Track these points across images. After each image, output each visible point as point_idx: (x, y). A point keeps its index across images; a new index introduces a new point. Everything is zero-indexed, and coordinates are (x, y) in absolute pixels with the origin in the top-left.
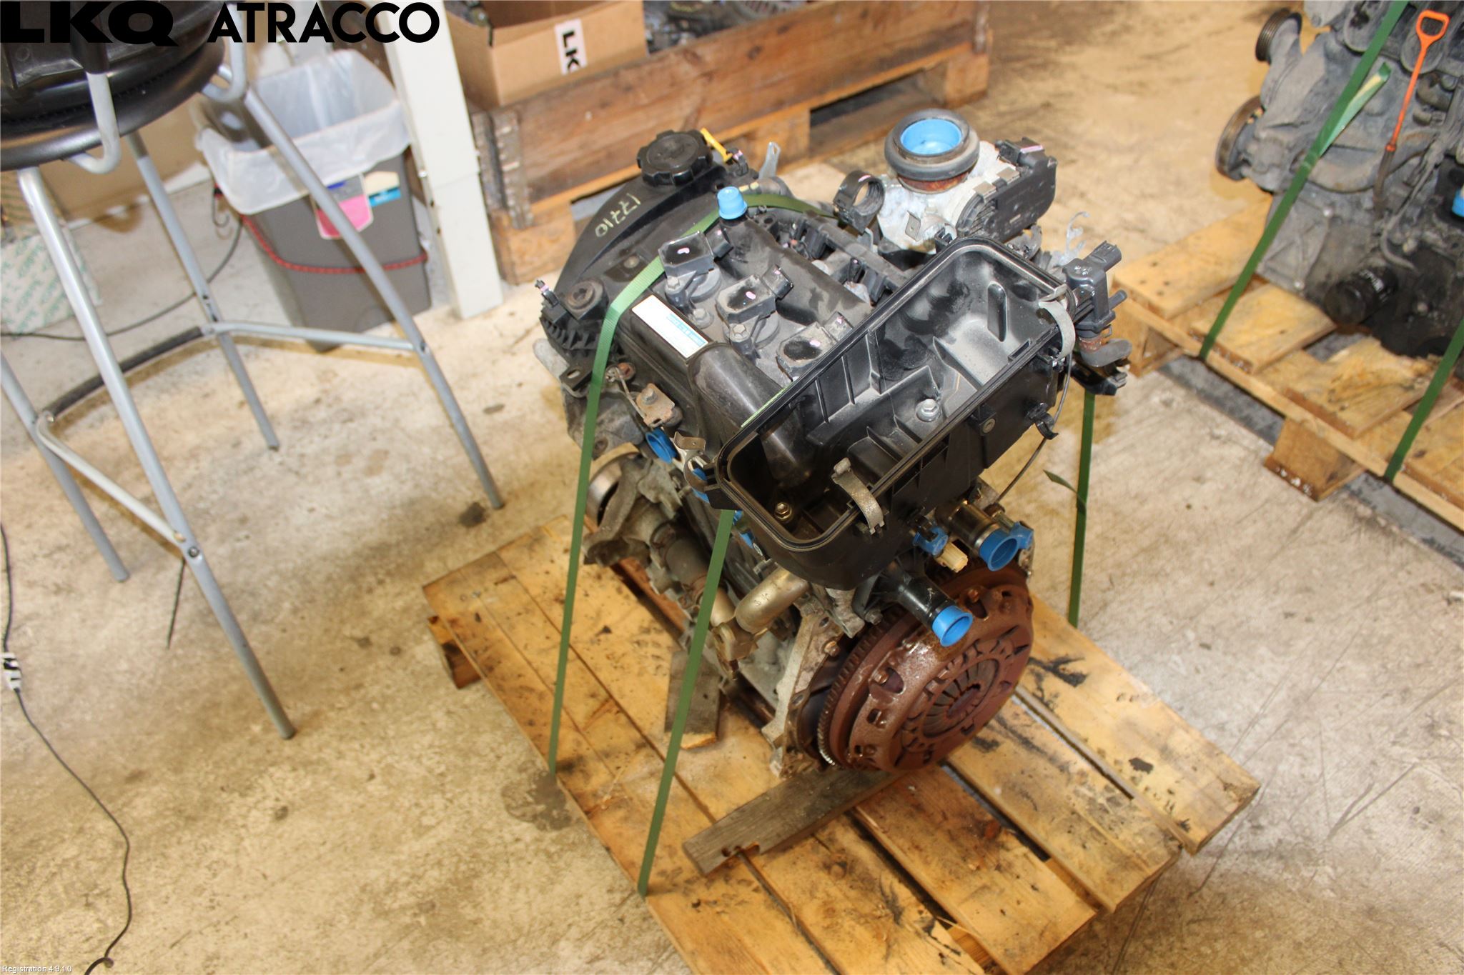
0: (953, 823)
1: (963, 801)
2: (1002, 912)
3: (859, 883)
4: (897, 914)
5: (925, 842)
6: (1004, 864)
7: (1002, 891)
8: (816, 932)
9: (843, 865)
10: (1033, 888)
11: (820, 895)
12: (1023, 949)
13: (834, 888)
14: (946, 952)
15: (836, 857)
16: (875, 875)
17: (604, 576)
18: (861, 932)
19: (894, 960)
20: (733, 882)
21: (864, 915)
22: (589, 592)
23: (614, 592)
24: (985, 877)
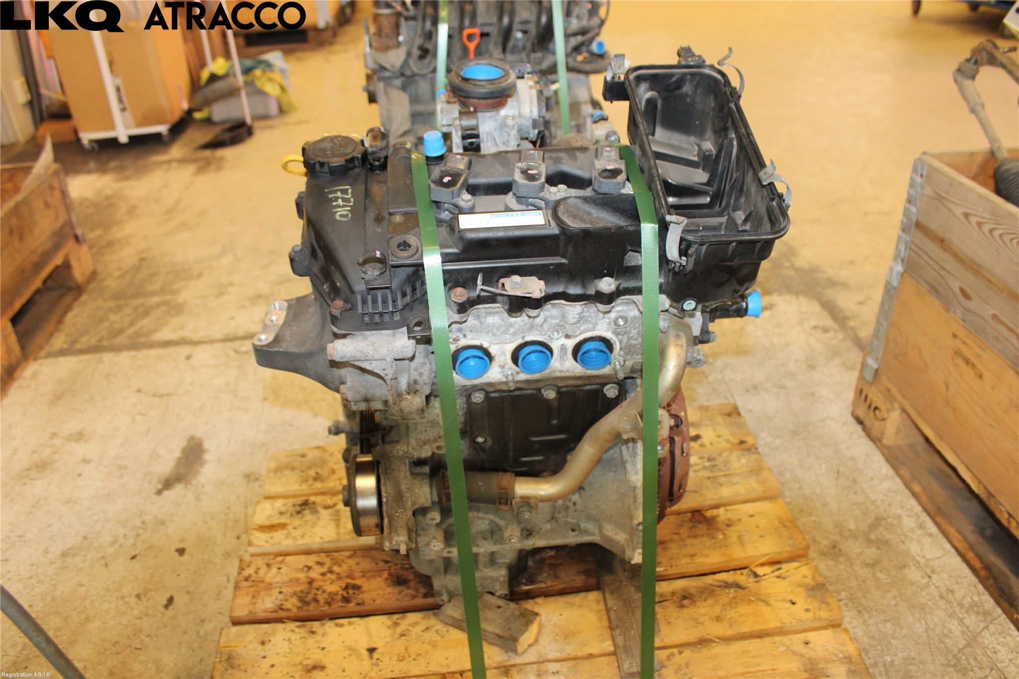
0: (684, 532)
2: (761, 536)
3: (704, 595)
4: (738, 586)
5: (690, 550)
6: (727, 522)
7: (746, 530)
8: (730, 632)
9: (684, 597)
10: (752, 516)
11: (703, 619)
12: (790, 538)
13: (700, 610)
14: (777, 573)
15: (677, 598)
16: (702, 585)
17: (314, 629)
18: (743, 609)
19: (772, 601)
20: (666, 663)
21: (730, 604)
22: (322, 646)
23: (338, 629)
24: (732, 534)
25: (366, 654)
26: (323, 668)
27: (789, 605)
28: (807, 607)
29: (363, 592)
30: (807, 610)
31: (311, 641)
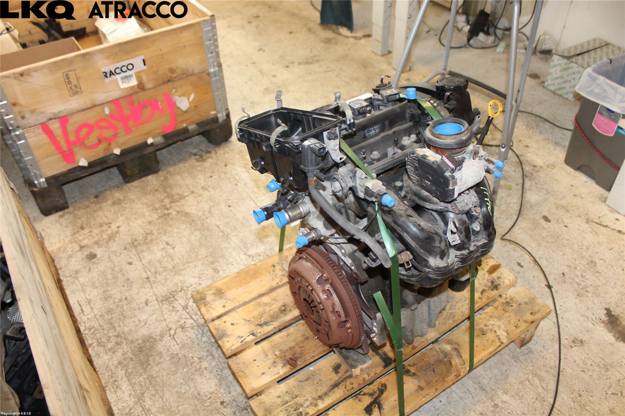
0: (297, 348)
1: (308, 355)
2: (255, 360)
3: (275, 314)
4: (261, 325)
5: (291, 338)
6: (276, 364)
7: (264, 361)
8: (259, 300)
9: (284, 310)
10: (263, 374)
11: (273, 302)
12: (238, 364)
13: (276, 307)
14: (243, 339)
15: (288, 309)
16: (278, 320)
18: (255, 313)
19: (243, 322)
20: (282, 277)
21: (262, 314)
24: (271, 357)
27: (234, 322)
28: (225, 324)
30: (225, 322)
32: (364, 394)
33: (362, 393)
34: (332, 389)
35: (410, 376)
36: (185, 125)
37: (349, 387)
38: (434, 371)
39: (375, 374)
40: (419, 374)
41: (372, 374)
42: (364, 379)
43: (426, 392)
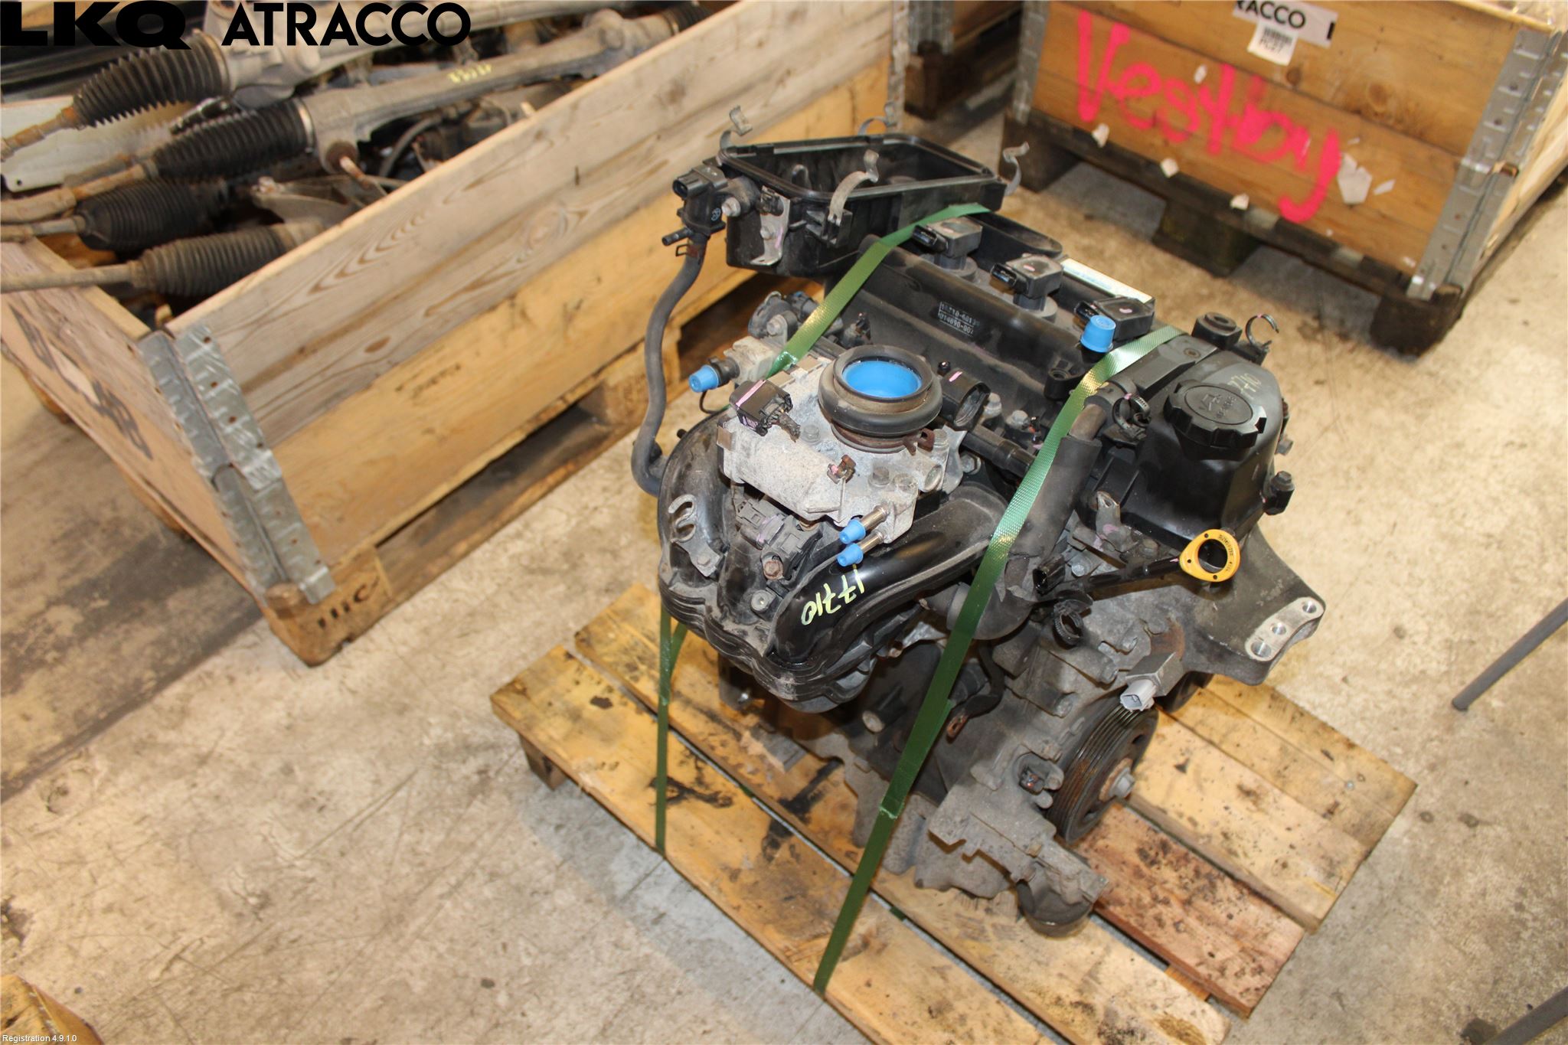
17: (1221, 838)
22: (1226, 813)
23: (1198, 819)
25: (1190, 769)
26: (1240, 787)
29: (1140, 842)
31: (1234, 826)
32: (698, 768)
33: (700, 764)
34: (701, 711)
35: (764, 849)
36: (1329, 233)
37: (715, 741)
38: (790, 898)
39: (760, 786)
40: (772, 867)
41: (756, 779)
42: (740, 765)
43: (726, 885)
